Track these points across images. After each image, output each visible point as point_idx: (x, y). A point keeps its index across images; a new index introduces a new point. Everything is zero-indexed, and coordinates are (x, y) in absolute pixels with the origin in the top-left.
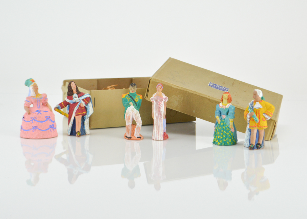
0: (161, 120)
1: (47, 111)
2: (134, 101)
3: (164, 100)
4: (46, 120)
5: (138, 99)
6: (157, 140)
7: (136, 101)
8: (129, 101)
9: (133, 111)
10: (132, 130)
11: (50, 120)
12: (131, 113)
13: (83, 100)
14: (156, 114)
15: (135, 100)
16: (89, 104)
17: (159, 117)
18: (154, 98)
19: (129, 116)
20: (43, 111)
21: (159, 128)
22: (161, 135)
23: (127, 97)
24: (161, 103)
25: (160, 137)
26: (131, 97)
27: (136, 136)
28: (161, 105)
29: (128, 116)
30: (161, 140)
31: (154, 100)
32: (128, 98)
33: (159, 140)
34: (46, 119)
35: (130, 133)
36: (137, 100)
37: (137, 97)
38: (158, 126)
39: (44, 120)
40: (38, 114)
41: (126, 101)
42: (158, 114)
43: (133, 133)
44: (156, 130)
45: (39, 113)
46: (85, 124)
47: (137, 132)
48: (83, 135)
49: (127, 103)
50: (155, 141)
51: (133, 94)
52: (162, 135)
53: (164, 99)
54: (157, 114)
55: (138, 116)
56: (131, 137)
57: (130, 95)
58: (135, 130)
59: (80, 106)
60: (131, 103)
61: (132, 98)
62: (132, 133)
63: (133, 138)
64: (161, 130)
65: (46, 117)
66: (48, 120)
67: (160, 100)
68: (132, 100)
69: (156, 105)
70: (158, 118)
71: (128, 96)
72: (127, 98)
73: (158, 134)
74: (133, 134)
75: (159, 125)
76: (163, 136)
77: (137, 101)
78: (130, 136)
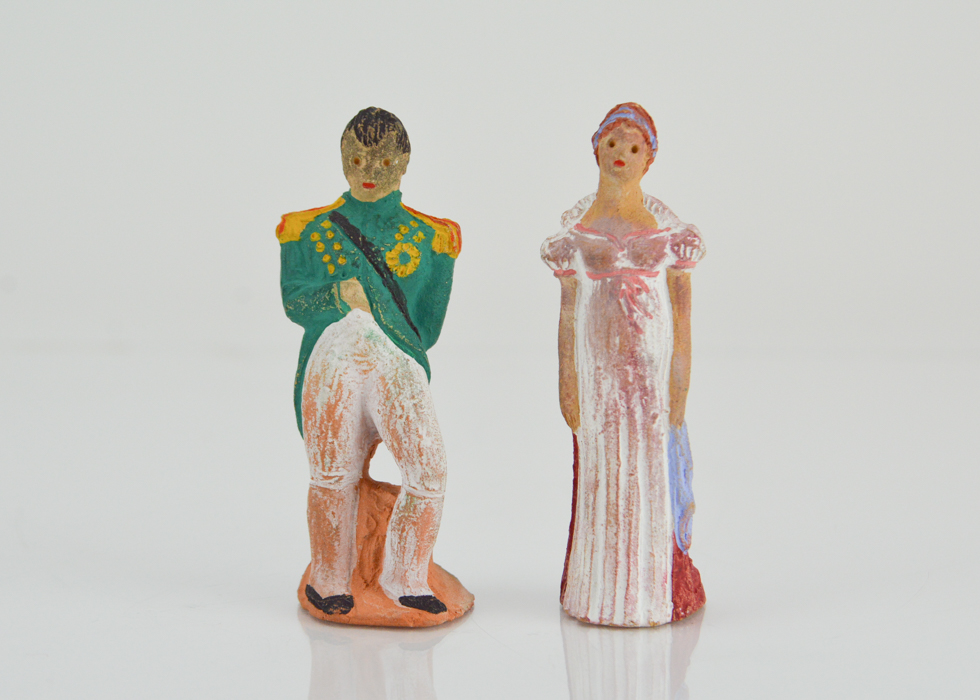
0: (649, 435)
2: (384, 271)
3: (670, 259)
5: (413, 252)
6: (618, 621)
7: (402, 271)
8: (331, 269)
9: (364, 359)
10: (365, 532)
12: (351, 378)
14: (605, 386)
15: (391, 258)
17: (631, 413)
18: (581, 243)
19: (331, 409)
21: (629, 512)
22: (651, 578)
23: (316, 237)
24: (648, 281)
25: (640, 595)
26: (352, 233)
27: (395, 592)
28: (643, 297)
29: (320, 410)
30: (654, 626)
31: (578, 256)
32: (329, 243)
33: (635, 628)
35: (340, 563)
36: (404, 258)
37: (407, 239)
38: (628, 499)
41: (312, 275)
42: (625, 387)
43: (368, 569)
44: (600, 529)
47: (403, 550)
49: (318, 283)
50: (594, 633)
51: (370, 205)
52: (659, 577)
53: (675, 247)
54: (610, 385)
55: (408, 404)
56: (346, 603)
57: (347, 214)
58: (391, 538)
60: (352, 290)
61: (366, 247)
62: (361, 565)
63: (365, 604)
64: (652, 535)
67: (637, 257)
68: (360, 257)
69: (596, 303)
70: (623, 421)
71: (327, 224)
72: (320, 247)
73: (622, 570)
74: (368, 573)
75: (633, 485)
76: (669, 586)
77: (410, 268)
78: (340, 590)
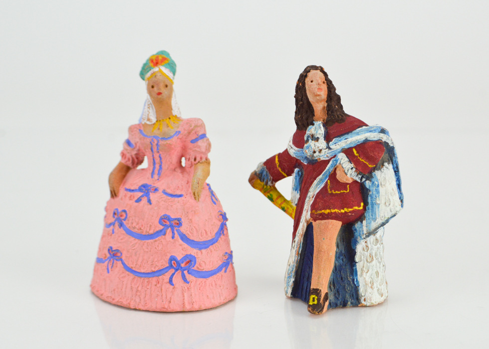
1: (181, 196)
4: (161, 233)
11: (176, 235)
13: (348, 152)
16: (377, 174)
20: (165, 192)
34: (161, 227)
39: (151, 232)
40: (138, 200)
45: (145, 200)
46: (357, 259)
48: (344, 305)
59: (333, 176)
65: (164, 219)
66: (169, 231)
